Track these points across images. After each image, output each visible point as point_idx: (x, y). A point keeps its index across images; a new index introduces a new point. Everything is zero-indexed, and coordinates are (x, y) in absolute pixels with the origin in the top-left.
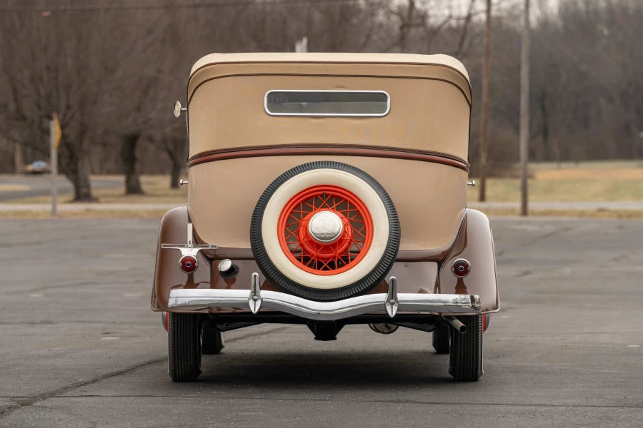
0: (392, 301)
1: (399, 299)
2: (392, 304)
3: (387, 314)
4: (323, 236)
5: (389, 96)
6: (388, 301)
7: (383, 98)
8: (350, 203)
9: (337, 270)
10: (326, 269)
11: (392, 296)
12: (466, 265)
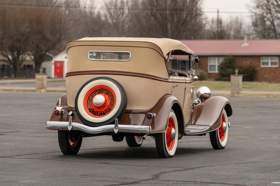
0: (116, 127)
1: (119, 127)
2: (116, 128)
3: (114, 132)
4: (97, 104)
5: (130, 53)
6: (115, 127)
7: (128, 54)
8: (111, 92)
9: (103, 116)
10: (99, 115)
11: (116, 126)
12: (151, 115)
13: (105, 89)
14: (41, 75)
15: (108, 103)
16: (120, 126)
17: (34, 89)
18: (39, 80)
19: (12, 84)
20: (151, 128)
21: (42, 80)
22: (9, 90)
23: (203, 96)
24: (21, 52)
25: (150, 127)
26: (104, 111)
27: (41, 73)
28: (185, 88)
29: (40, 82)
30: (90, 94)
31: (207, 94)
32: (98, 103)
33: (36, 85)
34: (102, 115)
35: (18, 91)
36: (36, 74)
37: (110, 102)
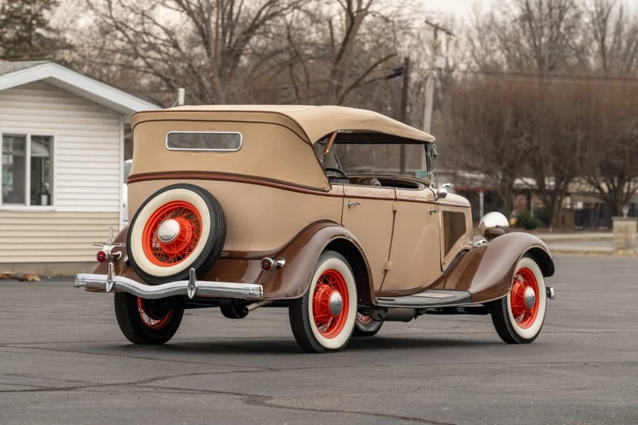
0: (192, 286)
1: (196, 286)
2: (192, 289)
3: (188, 296)
4: (166, 238)
5: (241, 136)
6: (189, 285)
7: (237, 136)
10: (170, 262)
11: (192, 283)
12: (270, 263)
13: (186, 209)
14: (623, 220)
15: (188, 236)
16: (199, 283)
17: (610, 249)
18: (621, 231)
19: (594, 240)
20: (262, 289)
21: (626, 230)
22: (570, 252)
23: (491, 232)
24: (626, 178)
25: (261, 286)
26: (180, 253)
27: (625, 217)
28: (395, 212)
29: (623, 235)
30: (157, 219)
31: (502, 228)
32: (167, 236)
33: (615, 241)
34: (175, 262)
35: (587, 253)
36: (613, 218)
37: (193, 235)
